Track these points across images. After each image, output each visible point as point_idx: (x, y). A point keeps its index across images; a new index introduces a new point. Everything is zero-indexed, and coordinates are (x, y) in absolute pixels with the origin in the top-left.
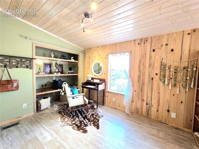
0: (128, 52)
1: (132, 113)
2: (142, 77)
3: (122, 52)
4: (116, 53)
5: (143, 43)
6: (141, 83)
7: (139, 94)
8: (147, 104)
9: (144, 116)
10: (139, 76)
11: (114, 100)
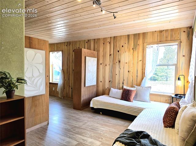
0: (61, 51)
1: (64, 97)
2: (68, 69)
3: (58, 50)
4: (54, 51)
5: (68, 45)
6: (68, 74)
7: (67, 82)
8: (71, 89)
9: (70, 98)
10: (67, 69)
11: (54, 90)
